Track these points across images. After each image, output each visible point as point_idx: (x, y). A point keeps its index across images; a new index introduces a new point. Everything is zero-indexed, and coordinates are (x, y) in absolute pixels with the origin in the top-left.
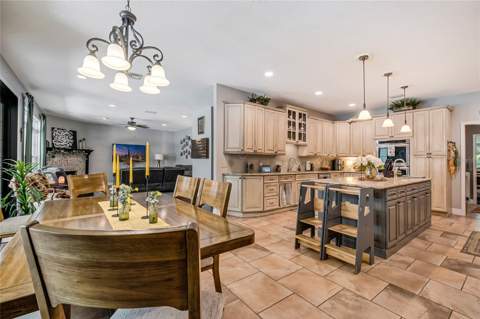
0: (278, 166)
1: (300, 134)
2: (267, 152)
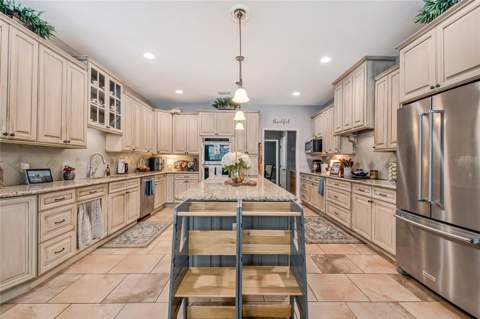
0: (68, 170)
1: (112, 115)
2: (43, 140)
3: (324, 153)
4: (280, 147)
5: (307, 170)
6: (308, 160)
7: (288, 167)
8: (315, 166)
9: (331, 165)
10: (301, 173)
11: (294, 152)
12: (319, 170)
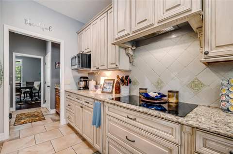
3: (93, 69)
4: (45, 64)
5: (73, 88)
6: (75, 77)
7: (52, 83)
8: (83, 84)
9: (102, 82)
10: (66, 91)
11: (59, 68)
12: (86, 88)
